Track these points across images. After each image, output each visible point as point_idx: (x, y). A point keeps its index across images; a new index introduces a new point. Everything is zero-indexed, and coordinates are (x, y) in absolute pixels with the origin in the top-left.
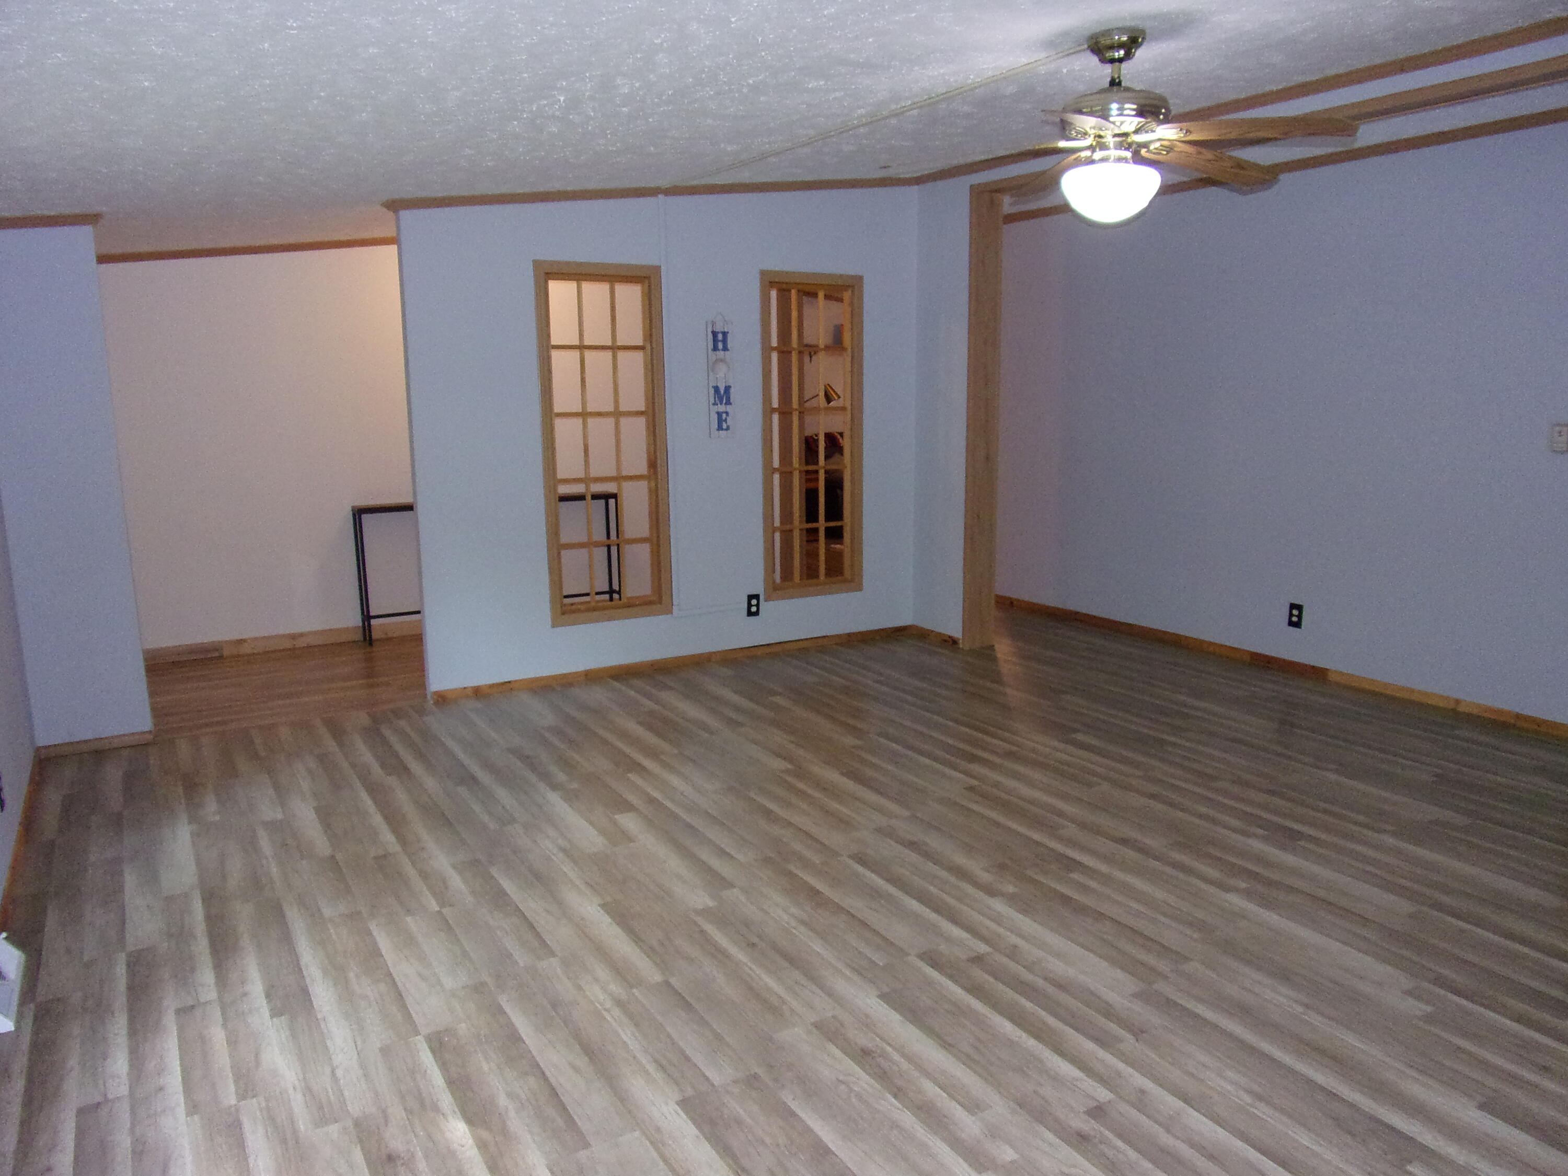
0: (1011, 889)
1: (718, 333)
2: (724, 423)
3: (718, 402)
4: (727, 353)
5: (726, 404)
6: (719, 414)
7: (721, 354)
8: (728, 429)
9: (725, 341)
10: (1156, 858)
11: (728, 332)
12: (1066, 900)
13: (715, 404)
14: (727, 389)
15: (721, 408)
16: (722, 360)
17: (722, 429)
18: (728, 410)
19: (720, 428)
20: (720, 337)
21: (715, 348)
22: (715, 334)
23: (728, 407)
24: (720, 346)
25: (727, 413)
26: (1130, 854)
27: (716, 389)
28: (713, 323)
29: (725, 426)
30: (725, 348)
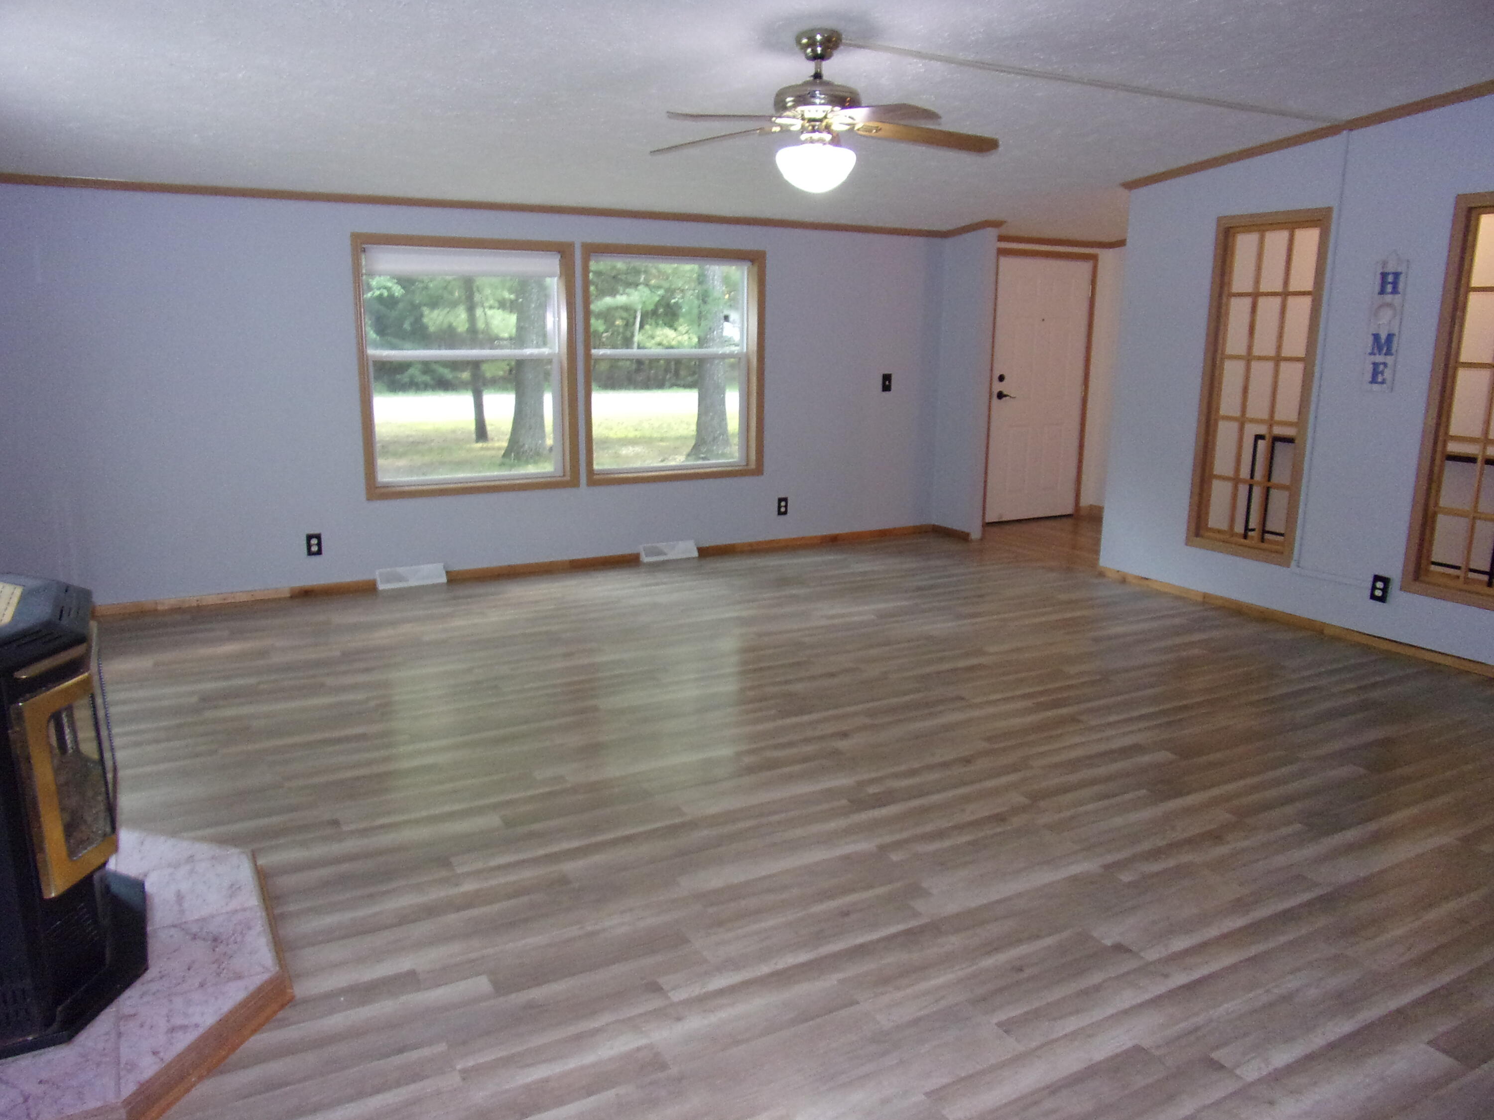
1: (1389, 274)
2: (1380, 375)
3: (1376, 351)
4: (1397, 296)
5: (1386, 354)
6: (1375, 365)
7: (1388, 298)
8: (1383, 382)
9: (1395, 284)
11: (1401, 273)
13: (1372, 354)
14: (1390, 337)
15: (1379, 359)
16: (1390, 305)
17: (1377, 383)
18: (1387, 361)
19: (1374, 380)
20: (1390, 279)
21: (1382, 292)
22: (1384, 275)
23: (1389, 357)
24: (1389, 288)
25: (1385, 364)
27: (1376, 337)
28: (1385, 264)
29: (1380, 379)
30: (1395, 291)
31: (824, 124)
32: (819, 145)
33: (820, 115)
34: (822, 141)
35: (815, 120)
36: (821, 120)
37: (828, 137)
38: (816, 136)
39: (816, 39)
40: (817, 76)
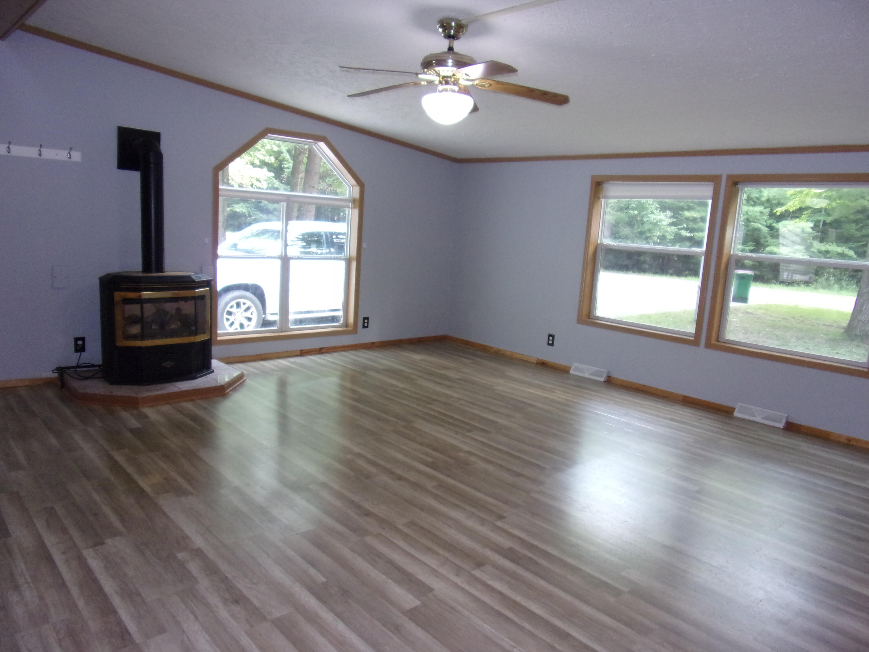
0: (461, 454)
10: (386, 469)
12: (436, 450)
26: (399, 471)
31: (453, 79)
32: (449, 93)
33: (450, 74)
34: (453, 91)
35: (447, 77)
36: (450, 77)
37: (456, 88)
38: (448, 87)
39: (452, 25)
40: (451, 49)
